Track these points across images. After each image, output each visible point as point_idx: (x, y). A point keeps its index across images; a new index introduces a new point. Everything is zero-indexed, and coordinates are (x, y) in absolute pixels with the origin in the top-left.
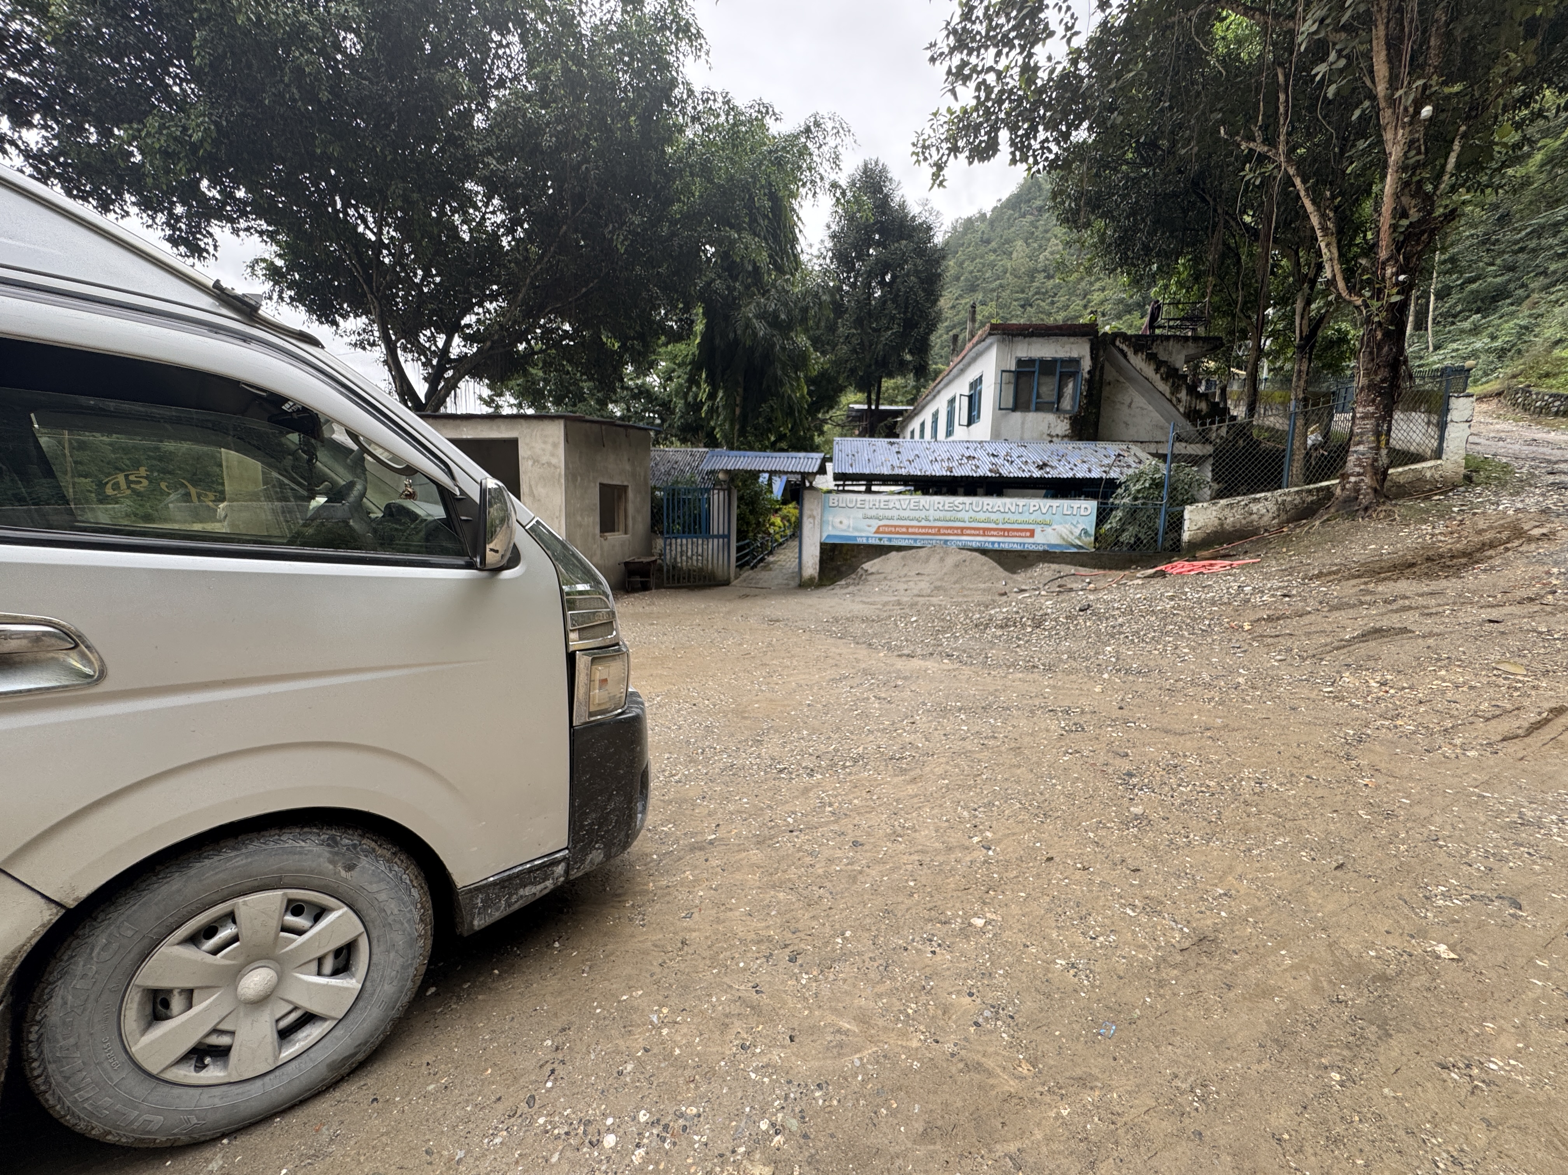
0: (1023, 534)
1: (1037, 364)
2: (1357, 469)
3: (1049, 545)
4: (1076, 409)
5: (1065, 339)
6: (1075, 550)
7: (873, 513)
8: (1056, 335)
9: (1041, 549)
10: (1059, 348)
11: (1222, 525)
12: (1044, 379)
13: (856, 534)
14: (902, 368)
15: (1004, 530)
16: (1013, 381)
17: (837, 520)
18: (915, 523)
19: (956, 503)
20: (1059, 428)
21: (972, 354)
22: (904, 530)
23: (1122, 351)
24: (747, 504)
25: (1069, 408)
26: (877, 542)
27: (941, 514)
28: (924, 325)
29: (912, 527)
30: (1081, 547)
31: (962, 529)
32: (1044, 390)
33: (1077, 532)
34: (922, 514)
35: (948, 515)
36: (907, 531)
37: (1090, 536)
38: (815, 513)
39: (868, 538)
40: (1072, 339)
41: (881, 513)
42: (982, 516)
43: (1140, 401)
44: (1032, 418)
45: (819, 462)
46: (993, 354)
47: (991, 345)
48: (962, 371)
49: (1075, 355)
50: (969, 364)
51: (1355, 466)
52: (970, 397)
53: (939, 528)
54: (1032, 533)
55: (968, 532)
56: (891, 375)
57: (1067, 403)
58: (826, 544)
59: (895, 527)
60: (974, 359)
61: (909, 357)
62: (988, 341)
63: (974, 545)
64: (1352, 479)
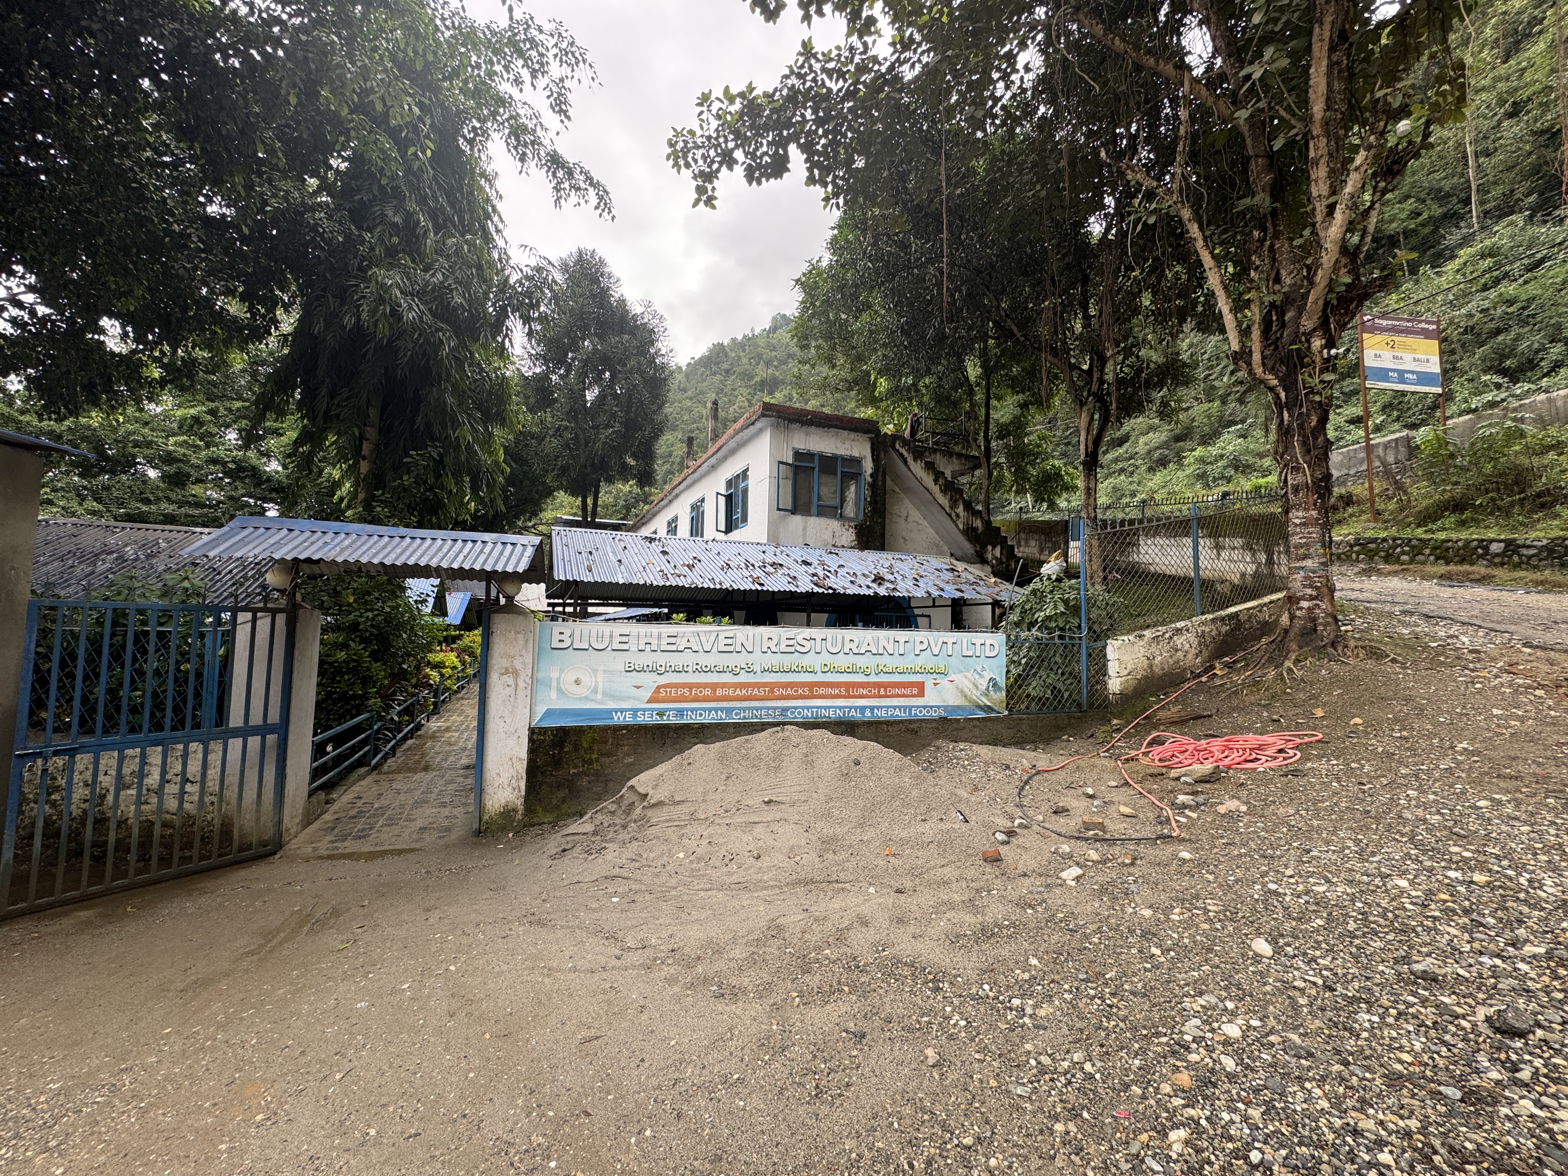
0: (907, 691)
1: (817, 458)
2: (1309, 591)
3: (946, 708)
4: (861, 517)
5: (846, 432)
6: (982, 715)
7: (647, 659)
8: (836, 427)
9: (935, 715)
10: (839, 444)
11: (1151, 666)
12: (825, 479)
13: (611, 705)
14: (625, 473)
15: (878, 685)
16: (791, 476)
17: (570, 677)
18: (727, 678)
19: (799, 639)
20: (844, 538)
21: (732, 444)
22: (707, 692)
23: (901, 455)
24: (363, 640)
25: (852, 515)
26: (656, 720)
27: (774, 660)
28: (649, 429)
29: (724, 685)
30: (990, 709)
31: (811, 685)
32: (824, 490)
33: (983, 683)
34: (741, 660)
35: (787, 661)
36: (713, 692)
37: (1000, 689)
38: (518, 664)
39: (635, 711)
40: (853, 435)
41: (662, 659)
42: (842, 661)
43: (915, 515)
44: (814, 522)
45: (530, 552)
46: (766, 440)
47: (761, 431)
48: (714, 467)
49: (856, 454)
50: (725, 458)
51: (1305, 586)
52: (729, 498)
53: (772, 686)
54: (920, 689)
55: (821, 691)
56: (610, 480)
57: (850, 510)
58: (543, 731)
59: (690, 686)
60: (733, 452)
61: (631, 462)
62: (758, 425)
63: (832, 715)
64: (1305, 604)
